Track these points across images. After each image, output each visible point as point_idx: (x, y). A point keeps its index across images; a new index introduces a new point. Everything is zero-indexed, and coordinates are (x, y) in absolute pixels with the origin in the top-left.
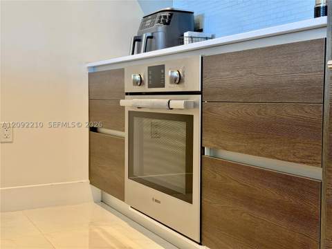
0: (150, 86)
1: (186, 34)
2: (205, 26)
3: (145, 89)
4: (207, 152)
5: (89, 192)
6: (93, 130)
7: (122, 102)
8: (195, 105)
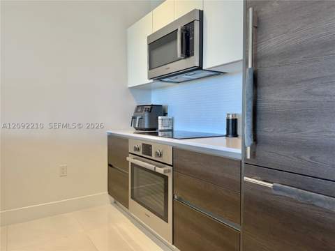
0: (143, 153)
1: (160, 118)
2: (169, 112)
3: (140, 153)
4: (176, 197)
5: (108, 198)
6: (110, 165)
7: (128, 159)
8: (169, 171)
